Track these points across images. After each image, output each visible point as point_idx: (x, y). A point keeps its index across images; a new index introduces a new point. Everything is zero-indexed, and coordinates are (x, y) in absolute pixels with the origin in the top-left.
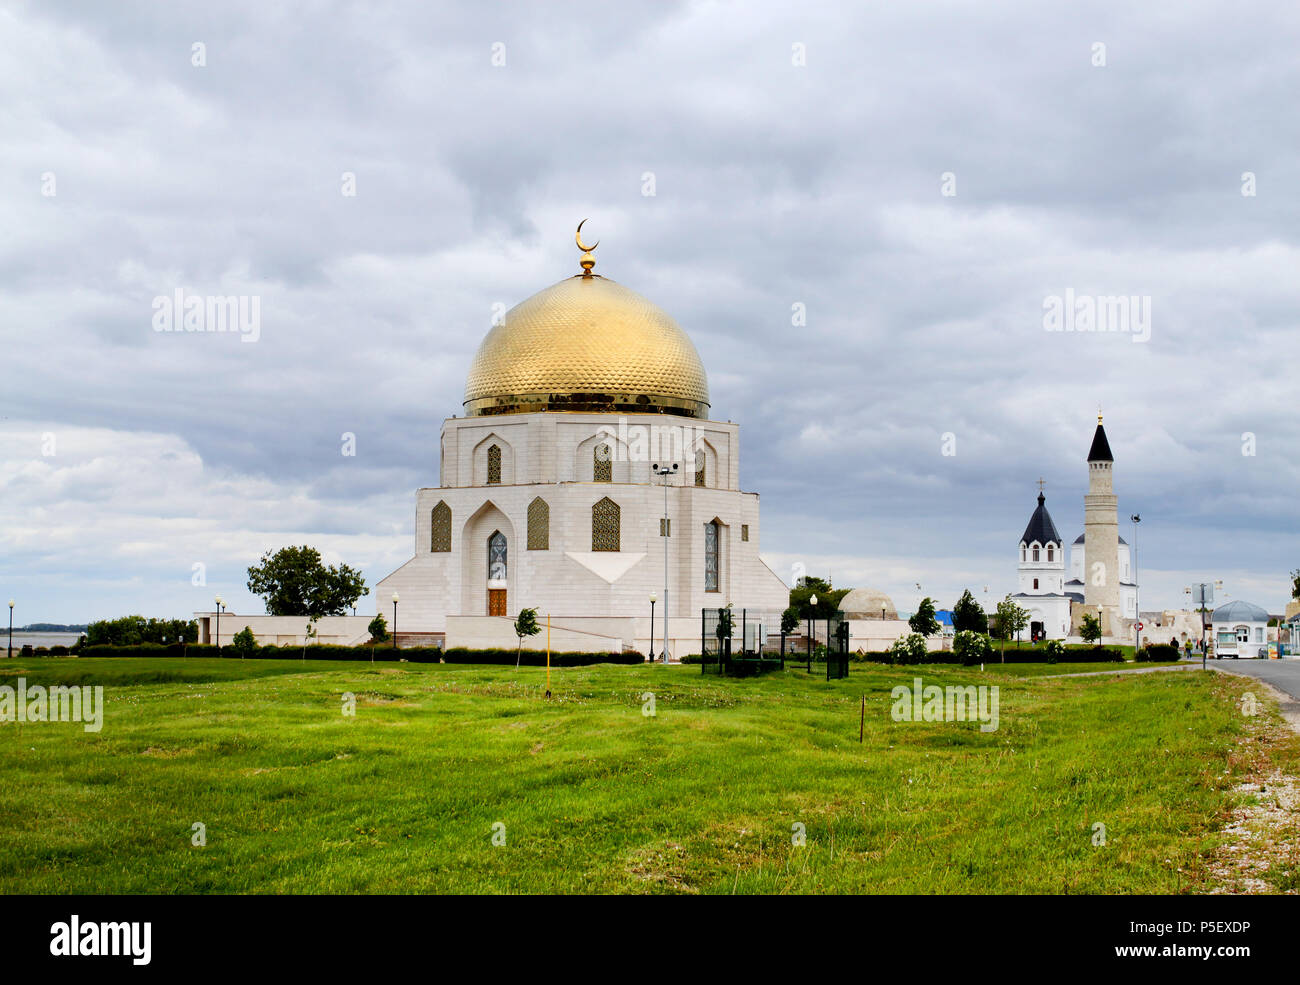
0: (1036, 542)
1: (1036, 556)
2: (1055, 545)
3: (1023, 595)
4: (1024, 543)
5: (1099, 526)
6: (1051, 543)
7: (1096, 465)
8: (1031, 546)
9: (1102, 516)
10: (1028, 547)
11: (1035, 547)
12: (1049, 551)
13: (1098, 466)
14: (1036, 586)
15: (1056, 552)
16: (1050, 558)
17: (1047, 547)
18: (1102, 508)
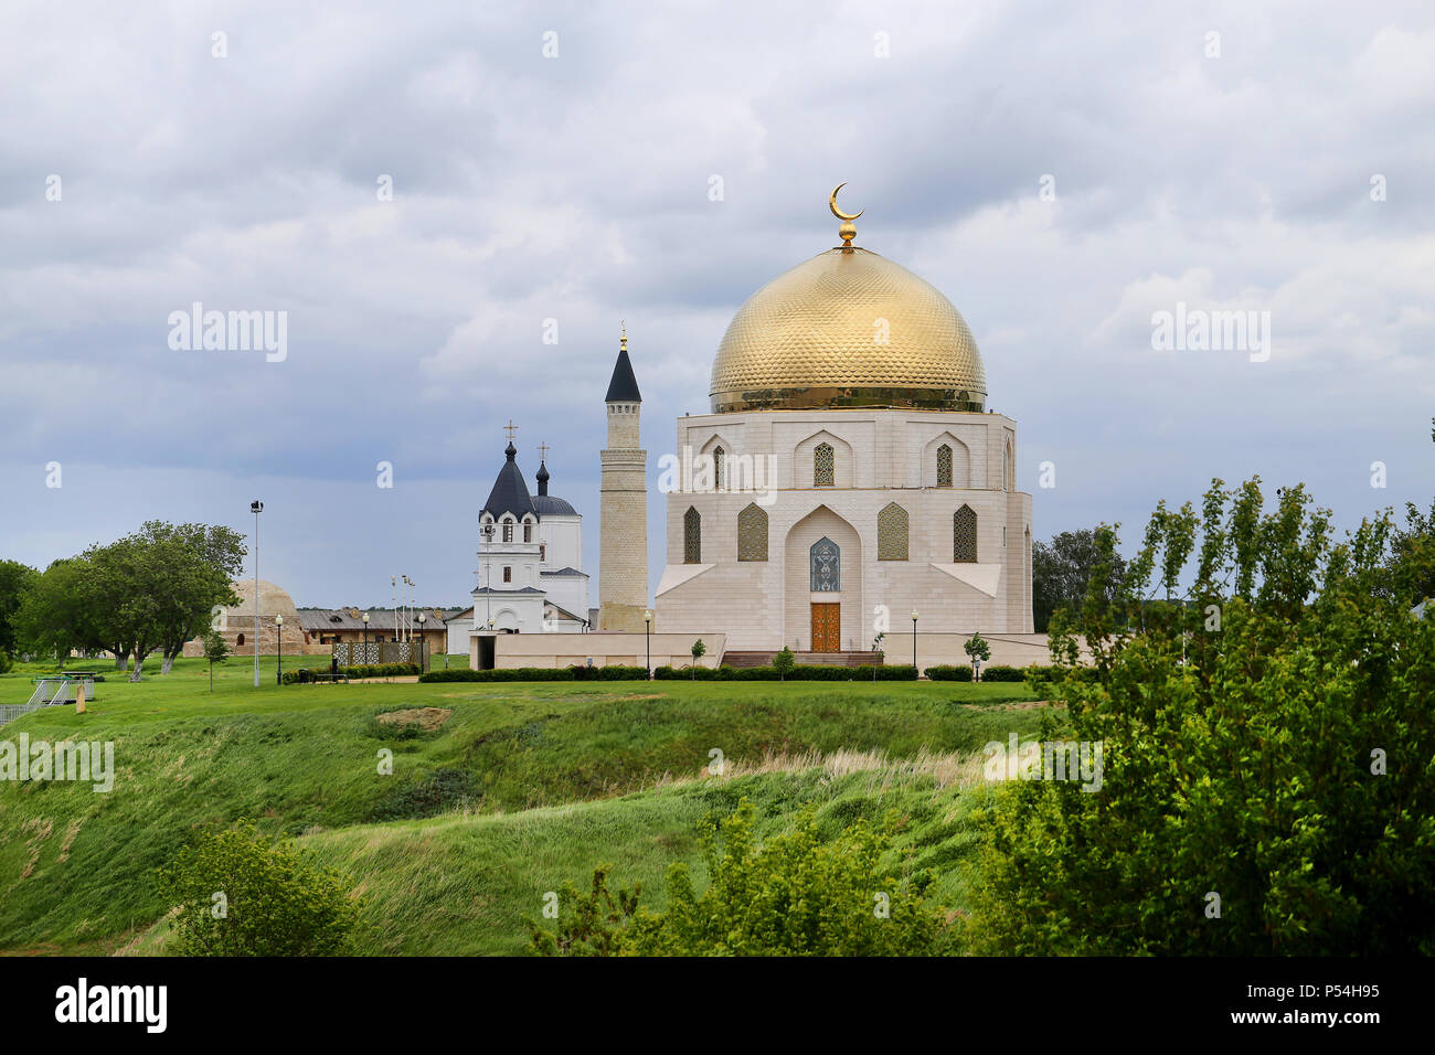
3: (488, 590)
4: (489, 515)
5: (625, 494)
7: (620, 407)
8: (501, 520)
9: (630, 480)
10: (496, 521)
11: (507, 520)
12: (525, 528)
13: (623, 409)
14: (507, 577)
15: (535, 529)
16: (527, 538)
17: (523, 521)
18: (630, 468)
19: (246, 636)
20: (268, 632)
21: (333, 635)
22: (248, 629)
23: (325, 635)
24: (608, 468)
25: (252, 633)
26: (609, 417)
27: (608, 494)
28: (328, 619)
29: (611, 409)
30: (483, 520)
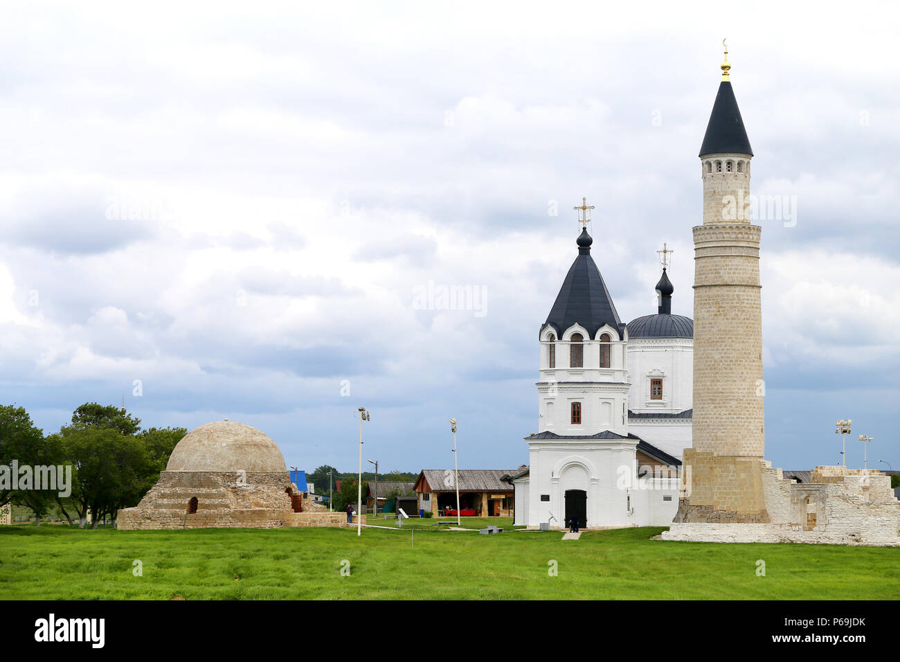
0: (577, 328)
1: (577, 357)
2: (615, 336)
3: (548, 435)
4: (551, 330)
5: (724, 290)
6: (606, 329)
7: (719, 163)
8: (567, 336)
9: (734, 269)
10: (560, 338)
11: (577, 337)
12: (601, 346)
13: (724, 165)
14: (576, 417)
15: (617, 349)
16: (605, 361)
17: (598, 337)
18: (733, 252)
19: (200, 501)
20: (231, 495)
21: (503, 497)
22: (204, 490)
23: (493, 497)
24: (703, 253)
25: (208, 496)
26: (704, 178)
27: (702, 291)
28: (498, 479)
29: (706, 166)
30: (545, 338)
